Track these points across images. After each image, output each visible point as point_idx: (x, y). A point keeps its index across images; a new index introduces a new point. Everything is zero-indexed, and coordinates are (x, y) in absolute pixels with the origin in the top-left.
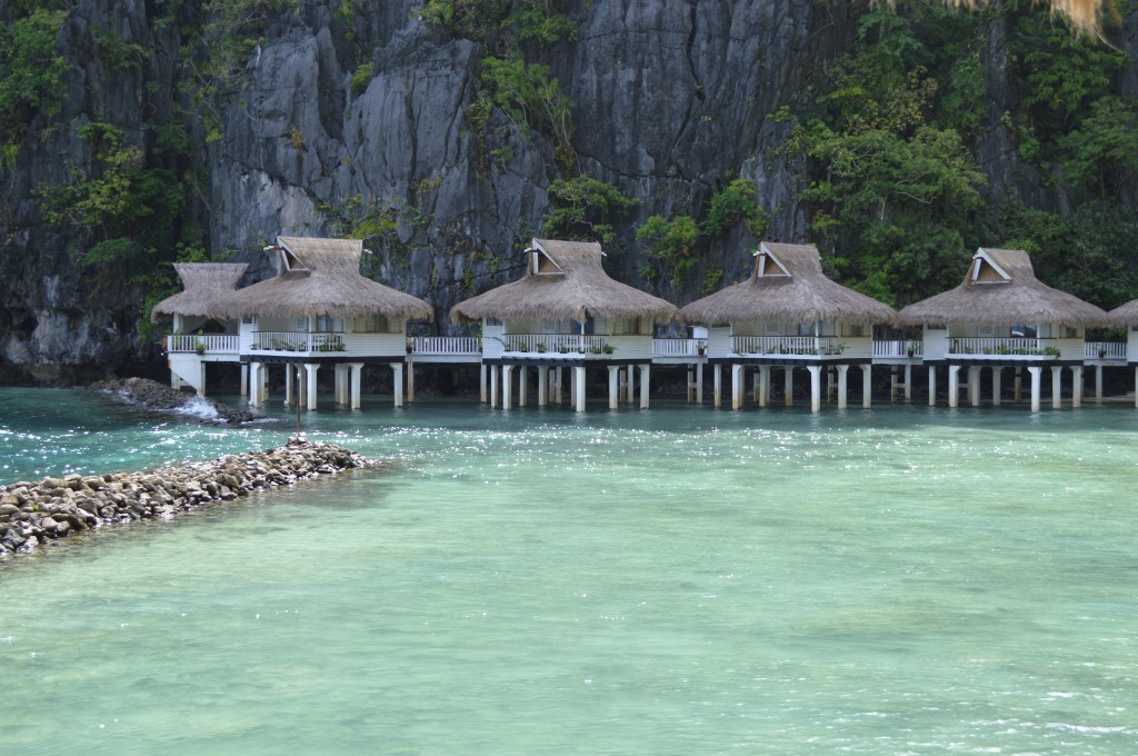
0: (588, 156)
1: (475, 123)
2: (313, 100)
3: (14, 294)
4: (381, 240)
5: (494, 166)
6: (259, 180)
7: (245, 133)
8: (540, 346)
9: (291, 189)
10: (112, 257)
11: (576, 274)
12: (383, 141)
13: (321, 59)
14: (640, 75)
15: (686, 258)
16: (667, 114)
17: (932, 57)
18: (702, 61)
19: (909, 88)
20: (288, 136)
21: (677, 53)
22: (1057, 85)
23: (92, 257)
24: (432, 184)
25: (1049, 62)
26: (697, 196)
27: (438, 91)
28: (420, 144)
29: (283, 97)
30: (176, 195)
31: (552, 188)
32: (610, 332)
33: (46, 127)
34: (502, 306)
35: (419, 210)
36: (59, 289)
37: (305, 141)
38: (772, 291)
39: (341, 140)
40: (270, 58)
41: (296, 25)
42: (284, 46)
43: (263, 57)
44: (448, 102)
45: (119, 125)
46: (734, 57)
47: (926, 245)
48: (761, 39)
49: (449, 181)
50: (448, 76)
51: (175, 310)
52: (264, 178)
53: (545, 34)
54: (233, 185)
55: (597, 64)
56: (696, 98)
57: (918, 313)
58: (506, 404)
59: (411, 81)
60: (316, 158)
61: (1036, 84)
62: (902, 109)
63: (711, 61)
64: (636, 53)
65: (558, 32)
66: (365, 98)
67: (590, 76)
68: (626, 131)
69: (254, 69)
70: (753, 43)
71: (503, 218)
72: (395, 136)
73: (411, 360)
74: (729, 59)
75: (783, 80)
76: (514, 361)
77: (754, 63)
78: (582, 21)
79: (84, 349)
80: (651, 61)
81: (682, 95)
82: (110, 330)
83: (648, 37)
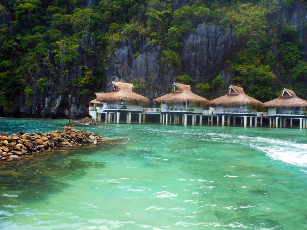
0: (185, 71)
1: (160, 64)
2: (126, 60)
3: (67, 101)
4: (139, 89)
5: (164, 73)
6: (115, 77)
7: (113, 67)
8: (175, 109)
9: (122, 79)
10: (85, 93)
11: (184, 91)
12: (141, 68)
13: (128, 51)
14: (197, 54)
15: (207, 93)
16: (203, 62)
17: (262, 51)
18: (211, 51)
19: (257, 57)
20: (121, 67)
21: (205, 49)
22: (290, 58)
23: (81, 93)
24: (151, 77)
25: (287, 53)
26: (209, 79)
27: (152, 57)
28: (149, 68)
29: (120, 59)
30: (99, 81)
31: (177, 77)
32: (193, 106)
33: (74, 67)
34: (166, 99)
35: (148, 82)
36: (75, 100)
37: (124, 68)
38: (233, 97)
39: (132, 68)
40: (118, 51)
41: (124, 45)
42: (121, 49)
43: (117, 52)
44: (155, 59)
45: (89, 67)
46: (218, 49)
47: (263, 91)
48: (224, 45)
49: (155, 76)
50: (155, 54)
51: (94, 102)
52: (116, 77)
53: (176, 46)
54: (110, 78)
55: (187, 52)
56: (209, 59)
57: (268, 104)
58: (166, 123)
59: (147, 55)
60: (127, 72)
61: (285, 58)
62: (256, 62)
63: (213, 51)
64: (196, 49)
65: (178, 45)
66: (137, 59)
67: (186, 54)
68: (193, 66)
69: (115, 54)
70: (222, 46)
71: (166, 84)
72: (143, 67)
73: (144, 113)
74: (217, 50)
75: (229, 55)
76: (169, 113)
77: (223, 50)
78: (184, 43)
79: (80, 112)
80: (199, 51)
81: (206, 58)
82: (85, 108)
83: (199, 46)
